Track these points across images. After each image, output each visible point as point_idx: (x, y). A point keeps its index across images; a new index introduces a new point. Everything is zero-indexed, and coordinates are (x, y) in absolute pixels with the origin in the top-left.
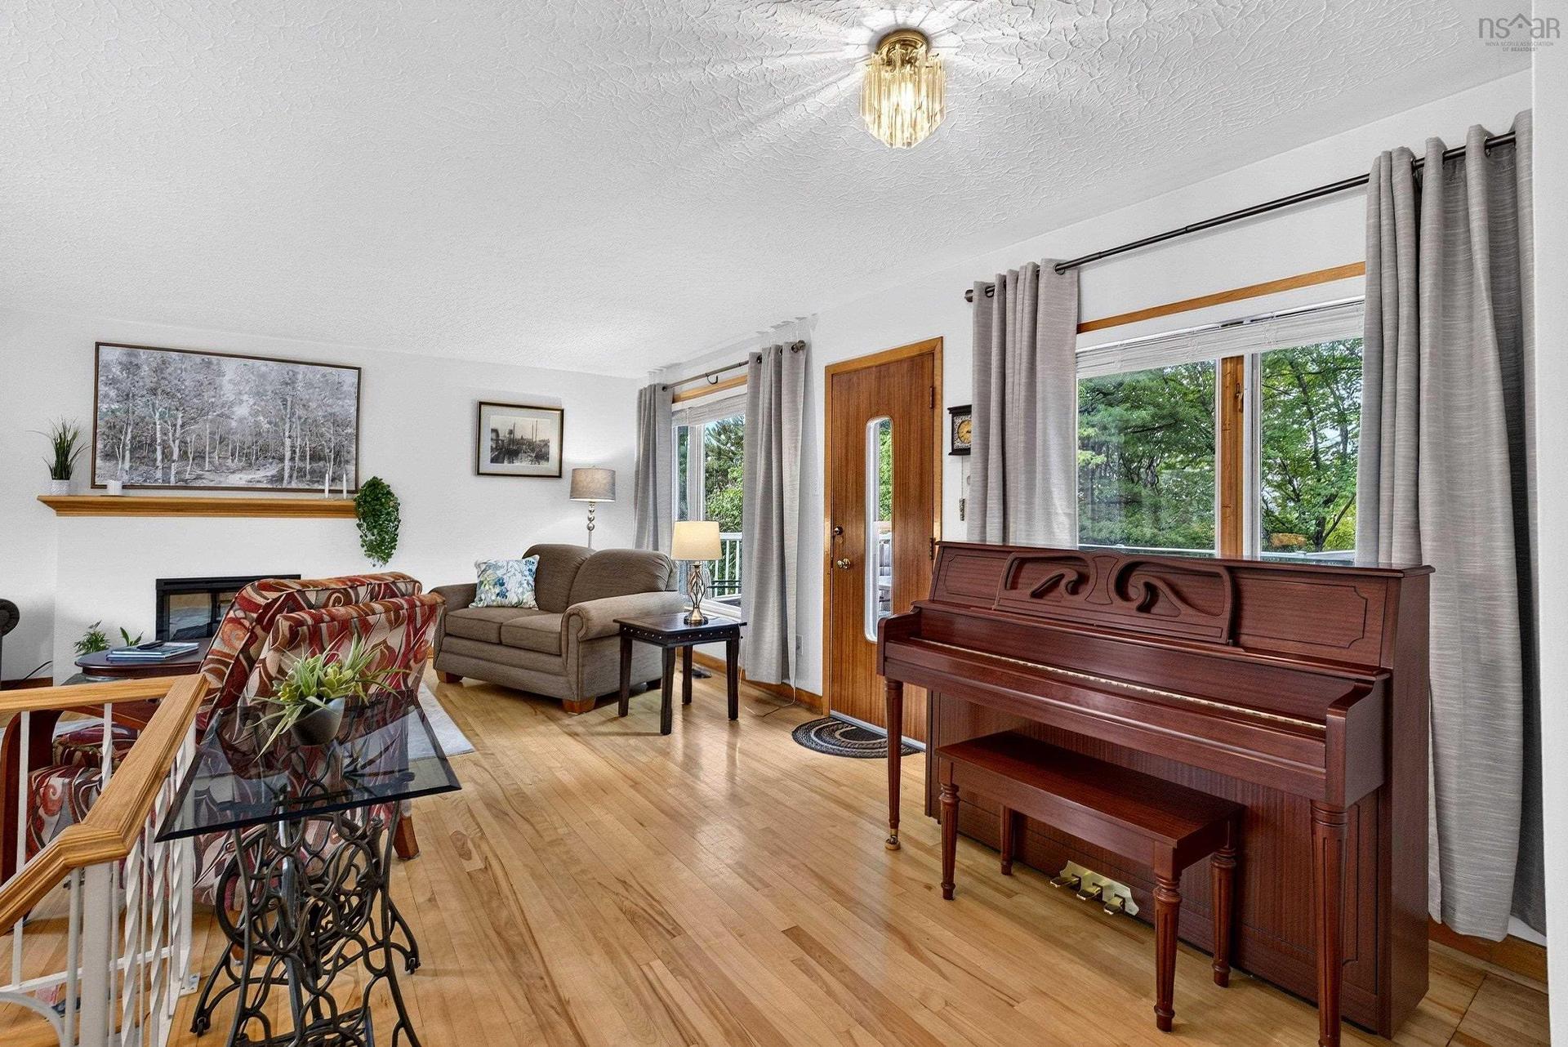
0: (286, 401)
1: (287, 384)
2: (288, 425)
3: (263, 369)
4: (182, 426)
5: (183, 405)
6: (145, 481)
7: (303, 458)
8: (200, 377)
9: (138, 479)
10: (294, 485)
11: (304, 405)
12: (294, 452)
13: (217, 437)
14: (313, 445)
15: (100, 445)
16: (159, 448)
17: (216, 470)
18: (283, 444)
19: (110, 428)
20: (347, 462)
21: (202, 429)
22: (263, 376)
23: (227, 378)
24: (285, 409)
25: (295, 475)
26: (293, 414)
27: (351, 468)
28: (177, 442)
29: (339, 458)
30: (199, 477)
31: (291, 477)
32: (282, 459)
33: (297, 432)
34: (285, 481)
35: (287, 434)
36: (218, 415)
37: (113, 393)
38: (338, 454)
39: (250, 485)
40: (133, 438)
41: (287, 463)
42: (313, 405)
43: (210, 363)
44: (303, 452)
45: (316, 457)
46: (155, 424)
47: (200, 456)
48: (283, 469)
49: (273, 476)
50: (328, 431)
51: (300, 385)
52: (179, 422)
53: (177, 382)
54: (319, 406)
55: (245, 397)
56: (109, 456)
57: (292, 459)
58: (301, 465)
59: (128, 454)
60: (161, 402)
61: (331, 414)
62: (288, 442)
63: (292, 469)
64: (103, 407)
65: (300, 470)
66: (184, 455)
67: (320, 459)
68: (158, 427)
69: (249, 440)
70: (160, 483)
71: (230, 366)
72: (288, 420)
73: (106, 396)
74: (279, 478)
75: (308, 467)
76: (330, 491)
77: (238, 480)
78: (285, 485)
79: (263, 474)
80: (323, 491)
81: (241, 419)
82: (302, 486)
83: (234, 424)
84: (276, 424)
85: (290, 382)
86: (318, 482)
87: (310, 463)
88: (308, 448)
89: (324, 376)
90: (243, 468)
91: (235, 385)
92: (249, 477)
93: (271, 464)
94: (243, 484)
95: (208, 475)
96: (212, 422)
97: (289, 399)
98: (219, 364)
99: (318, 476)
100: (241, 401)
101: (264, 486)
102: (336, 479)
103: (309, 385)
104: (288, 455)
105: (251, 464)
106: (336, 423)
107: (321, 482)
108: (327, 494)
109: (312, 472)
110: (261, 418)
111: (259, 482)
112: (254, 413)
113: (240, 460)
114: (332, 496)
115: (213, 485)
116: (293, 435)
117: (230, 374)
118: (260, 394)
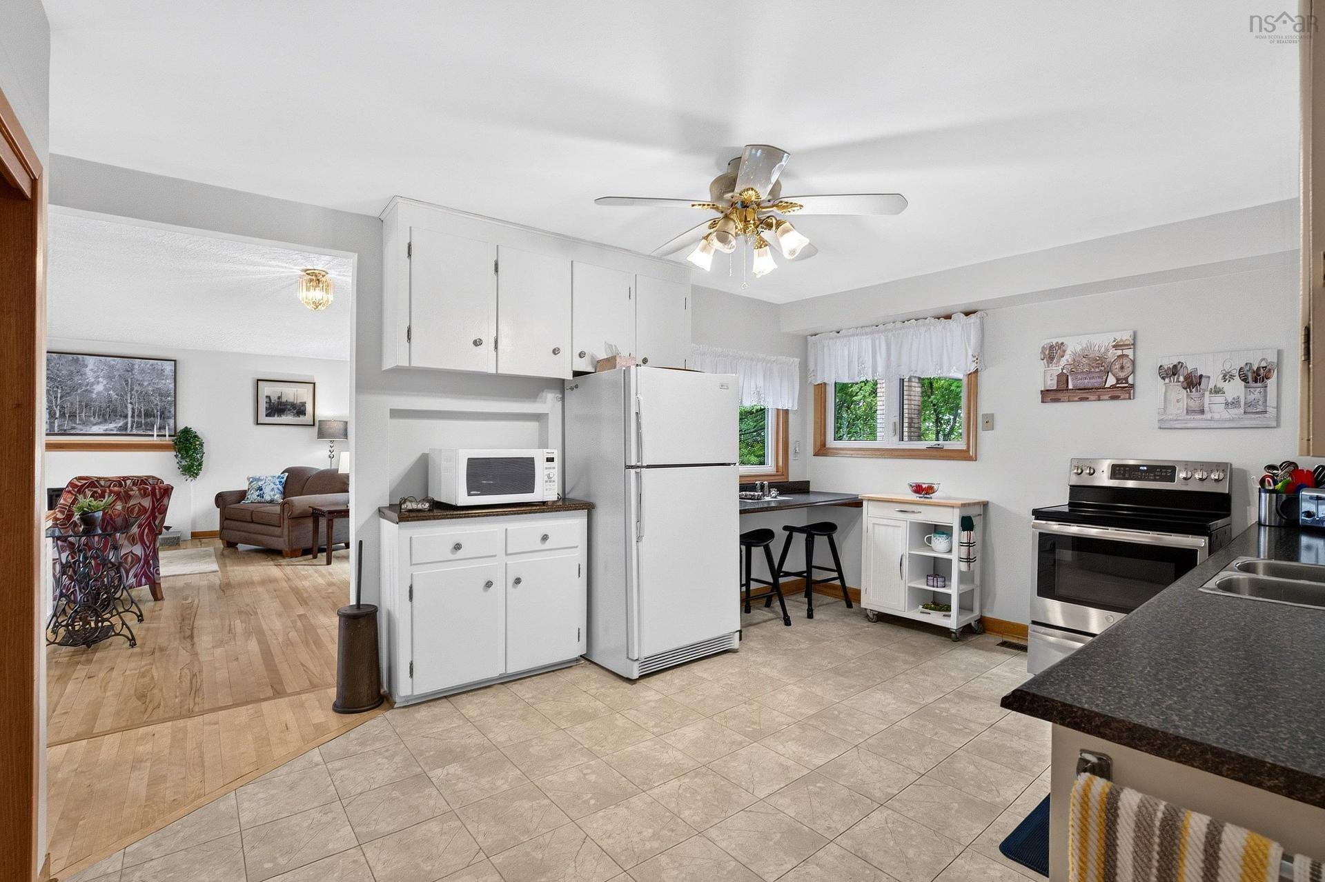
0: (127, 381)
1: (128, 371)
2: (129, 396)
3: (113, 363)
4: (62, 398)
5: (61, 385)
7: (139, 416)
8: (72, 368)
10: (135, 432)
11: (139, 384)
12: (133, 412)
13: (83, 404)
14: (147, 408)
17: (84, 423)
18: (126, 407)
20: (169, 418)
21: (75, 398)
22: (112, 367)
23: (88, 368)
24: (127, 386)
25: (134, 427)
26: (133, 389)
27: (171, 422)
28: (58, 407)
29: (163, 416)
30: (73, 428)
31: (132, 427)
32: (126, 417)
33: (135, 400)
34: (128, 430)
35: (129, 401)
36: (84, 391)
38: (162, 413)
39: (105, 432)
41: (130, 419)
42: (146, 384)
43: (77, 359)
44: (140, 412)
45: (148, 414)
47: (73, 416)
48: (127, 423)
49: (120, 427)
50: (156, 400)
51: (136, 372)
52: (60, 396)
53: (57, 371)
54: (149, 384)
55: (101, 380)
57: (133, 416)
58: (139, 420)
61: (157, 389)
62: (130, 406)
63: (133, 422)
65: (138, 423)
66: (63, 415)
67: (150, 416)
69: (104, 405)
71: (91, 361)
72: (129, 394)
74: (125, 427)
75: (143, 422)
76: (158, 436)
77: (95, 429)
78: (128, 432)
79: (112, 426)
80: (153, 435)
81: (98, 393)
82: (139, 433)
83: (94, 396)
84: (121, 396)
85: (130, 370)
86: (150, 430)
87: (145, 418)
88: (142, 409)
89: (152, 365)
90: (101, 423)
91: (95, 372)
92: (106, 427)
93: (119, 419)
94: (102, 432)
95: (80, 427)
96: (81, 395)
97: (130, 381)
98: (84, 361)
99: (150, 426)
100: (98, 382)
101: (115, 432)
102: (161, 428)
103: (142, 371)
104: (130, 414)
105: (106, 420)
106: (161, 395)
107: (152, 430)
108: (155, 437)
109: (146, 424)
110: (111, 392)
111: (111, 430)
112: (107, 390)
113: (99, 418)
114: (159, 438)
115: (81, 432)
116: (133, 401)
117: (90, 367)
118: (110, 378)
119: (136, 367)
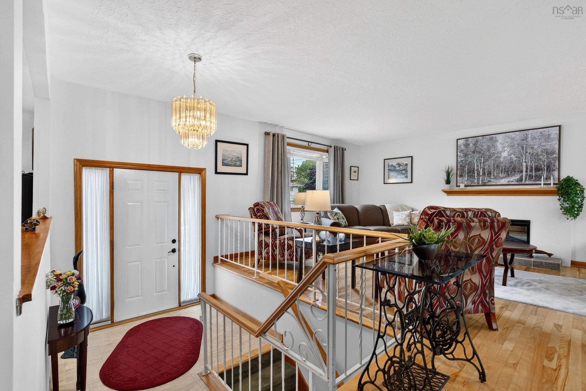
0: (523, 147)
1: (524, 140)
2: (524, 157)
3: (513, 136)
4: (483, 163)
5: (483, 155)
6: (472, 184)
7: (531, 171)
8: (489, 144)
9: (469, 183)
10: (527, 182)
11: (532, 148)
12: (527, 168)
13: (496, 165)
14: (537, 164)
15: (458, 172)
16: (476, 172)
17: (495, 178)
18: (522, 165)
19: (461, 167)
20: (554, 170)
21: (491, 162)
22: (513, 139)
23: (499, 142)
24: (523, 150)
25: (527, 179)
26: (526, 152)
27: (556, 173)
28: (482, 169)
29: (549, 169)
30: (489, 181)
31: (526, 179)
32: (522, 172)
33: (528, 159)
34: (523, 181)
35: (524, 161)
36: (496, 157)
37: (462, 155)
38: (548, 167)
39: (508, 183)
40: (468, 169)
41: (524, 173)
42: (536, 147)
43: (492, 138)
44: (532, 168)
45: (538, 169)
46: (474, 163)
47: (489, 173)
48: (522, 176)
49: (518, 179)
50: (544, 158)
51: (529, 139)
52: (482, 162)
53: (481, 147)
54: (539, 147)
55: (506, 149)
56: (461, 176)
57: (526, 171)
58: (531, 173)
59: (466, 175)
60: (477, 155)
61: (545, 150)
62: (524, 164)
63: (526, 175)
64: (459, 160)
65: (530, 176)
66: (484, 173)
67: (539, 170)
68: (475, 164)
69: (508, 165)
70: (476, 184)
71: (500, 138)
72: (524, 156)
73: (460, 156)
74: (521, 180)
75: (534, 174)
76: (544, 184)
77: (503, 181)
78: (523, 182)
79: (514, 178)
80: (541, 184)
81: (505, 157)
82: (531, 183)
83: (502, 160)
84: (519, 158)
85: (525, 139)
86: (539, 180)
87: (535, 173)
88: (533, 166)
89: (541, 133)
90: (506, 177)
91: (502, 144)
92: (508, 180)
93: (517, 174)
94: (506, 183)
95: (492, 180)
96: (494, 160)
97: (525, 146)
98: (496, 138)
99: (539, 178)
100: (504, 151)
101: (514, 183)
102: (547, 178)
103: (534, 138)
104: (524, 170)
105: (509, 175)
106: (547, 153)
107: (540, 180)
108: (542, 186)
109: (536, 176)
110: (513, 156)
111: (512, 182)
112: (510, 155)
113: (504, 174)
114: (545, 186)
115: (494, 184)
116: (527, 161)
117: (500, 141)
118: (512, 146)
119: (530, 136)
